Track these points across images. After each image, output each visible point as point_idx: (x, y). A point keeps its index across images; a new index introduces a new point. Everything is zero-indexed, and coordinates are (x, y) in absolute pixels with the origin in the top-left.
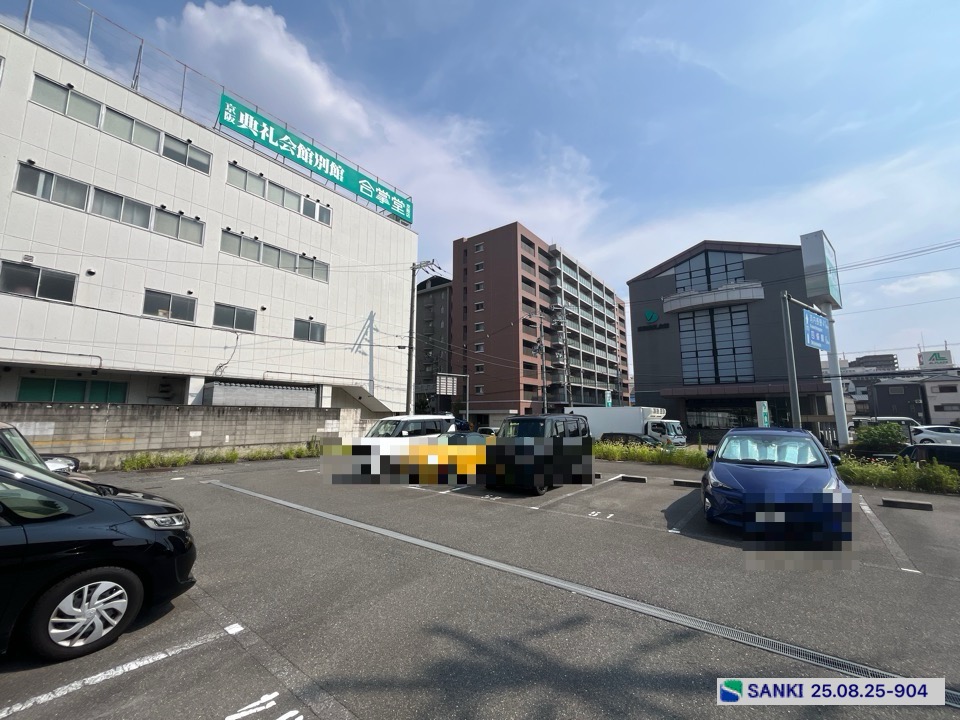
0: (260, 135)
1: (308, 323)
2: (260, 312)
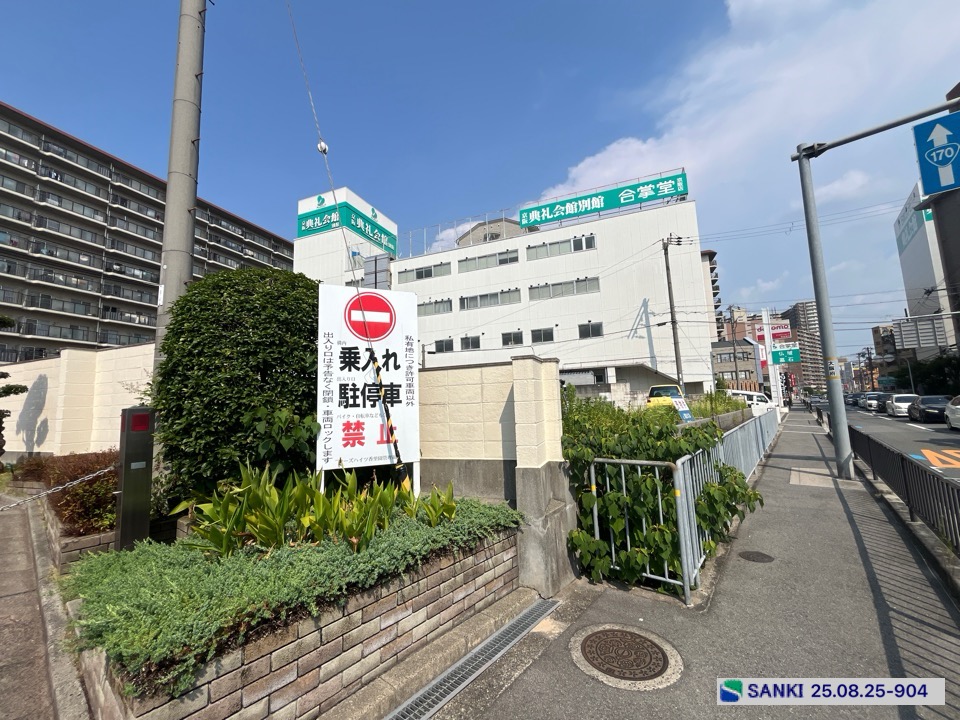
0: (541, 218)
1: (588, 325)
2: (555, 329)
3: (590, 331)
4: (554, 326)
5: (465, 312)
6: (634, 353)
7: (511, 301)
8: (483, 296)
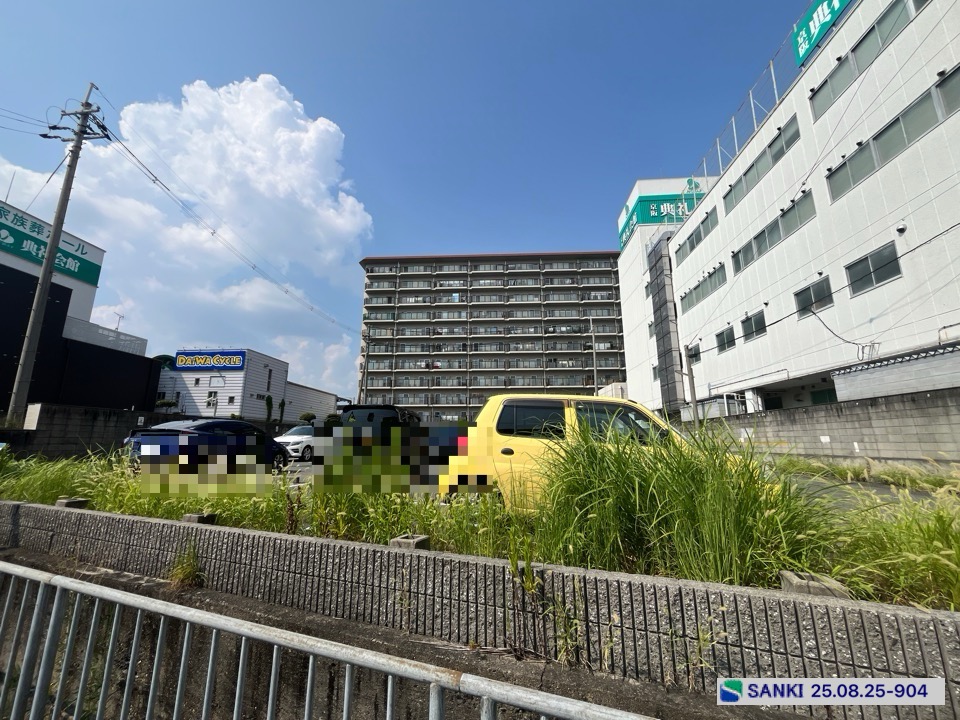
2: (899, 241)
5: (742, 275)
7: (803, 220)
8: (759, 237)
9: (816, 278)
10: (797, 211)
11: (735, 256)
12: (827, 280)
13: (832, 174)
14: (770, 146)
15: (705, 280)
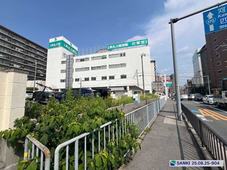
0: (113, 48)
1: (123, 75)
2: (115, 76)
3: (123, 77)
4: (115, 75)
5: (93, 71)
6: (134, 83)
7: (104, 68)
8: (97, 67)
9: (105, 76)
10: (104, 67)
11: (92, 67)
12: (106, 77)
13: (109, 65)
14: (102, 56)
15: (84, 68)
